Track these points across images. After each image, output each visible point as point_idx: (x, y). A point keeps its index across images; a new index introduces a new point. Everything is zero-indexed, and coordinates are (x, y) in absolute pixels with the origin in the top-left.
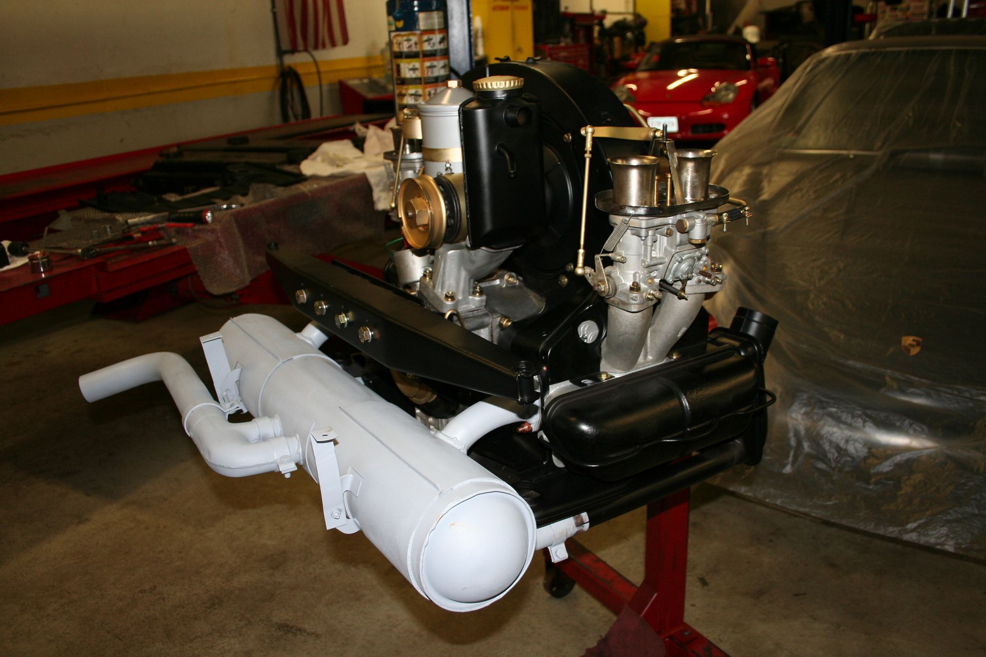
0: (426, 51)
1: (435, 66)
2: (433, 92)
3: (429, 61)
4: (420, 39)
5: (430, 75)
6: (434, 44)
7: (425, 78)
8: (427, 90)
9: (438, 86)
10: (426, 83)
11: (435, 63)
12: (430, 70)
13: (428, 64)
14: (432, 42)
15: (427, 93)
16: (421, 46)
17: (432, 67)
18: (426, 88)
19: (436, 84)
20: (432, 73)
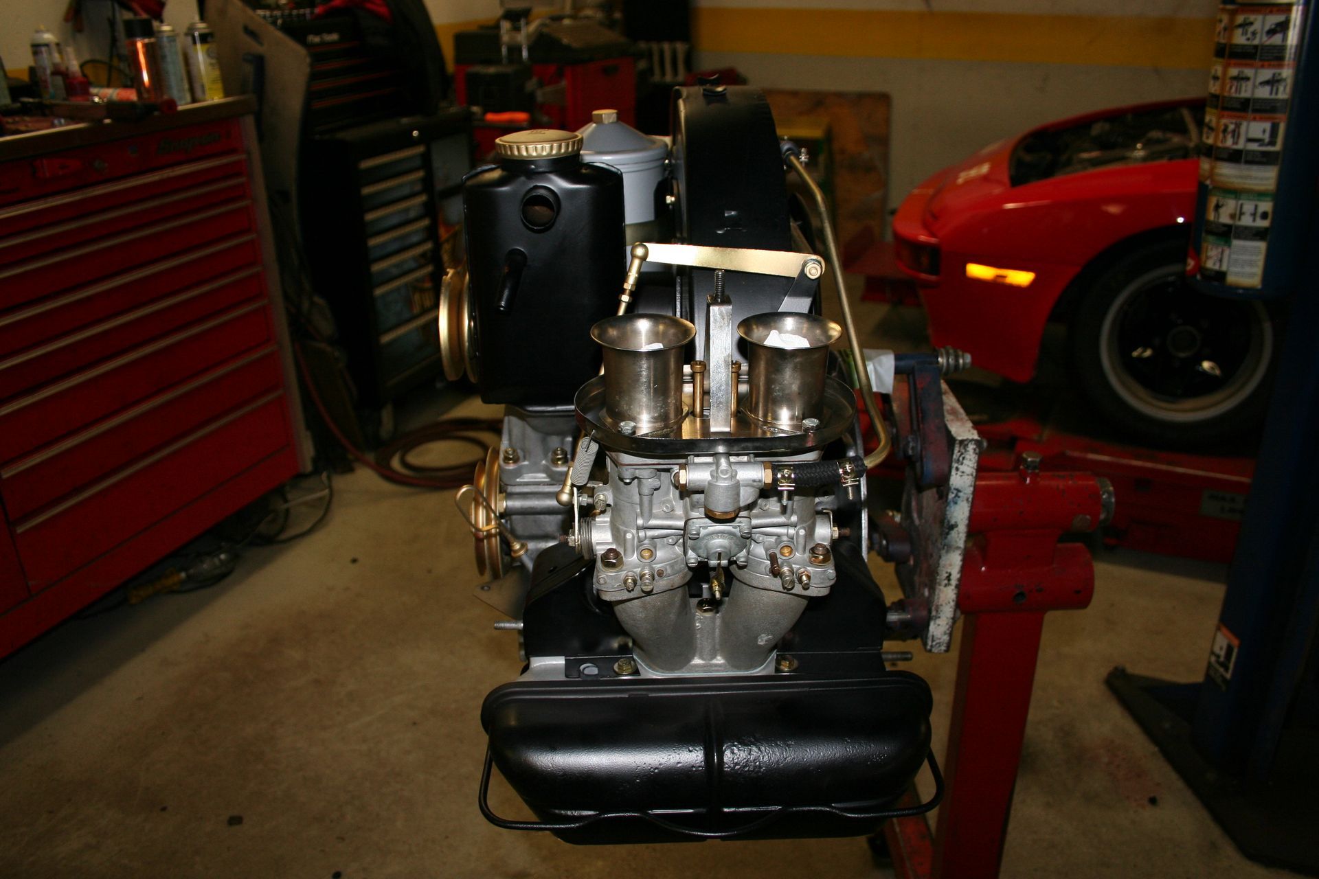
0: (1237, 45)
1: (1247, 79)
2: (1231, 127)
3: (1236, 65)
4: (1232, 20)
5: (1233, 94)
6: (1254, 33)
7: (1224, 97)
8: (1224, 121)
9: (1245, 118)
10: (1224, 109)
11: (1249, 72)
12: (1235, 83)
13: (1234, 72)
14: (1251, 29)
15: (1222, 127)
16: (1231, 37)
17: (1240, 79)
18: (1222, 117)
19: (1242, 114)
20: (1238, 90)
